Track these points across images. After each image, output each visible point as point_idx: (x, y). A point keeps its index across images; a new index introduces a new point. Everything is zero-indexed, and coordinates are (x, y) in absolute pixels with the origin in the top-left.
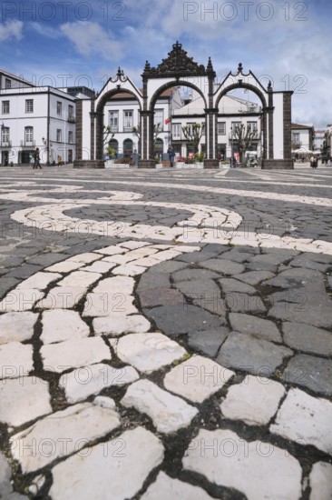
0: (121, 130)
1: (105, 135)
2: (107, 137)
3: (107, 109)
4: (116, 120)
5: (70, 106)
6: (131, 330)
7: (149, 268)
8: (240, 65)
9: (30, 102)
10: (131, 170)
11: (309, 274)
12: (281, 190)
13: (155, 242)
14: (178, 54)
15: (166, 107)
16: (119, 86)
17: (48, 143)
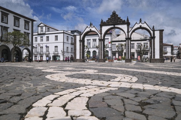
0: (91, 47)
1: (85, 49)
2: (86, 50)
3: (86, 39)
4: (90, 43)
5: (72, 38)
6: (83, 115)
7: (95, 95)
8: (141, 19)
9: (56, 37)
10: (95, 63)
11: (164, 99)
12: (157, 70)
13: (99, 86)
14: (115, 16)
15: (109, 37)
16: (91, 29)
17: (63, 52)
